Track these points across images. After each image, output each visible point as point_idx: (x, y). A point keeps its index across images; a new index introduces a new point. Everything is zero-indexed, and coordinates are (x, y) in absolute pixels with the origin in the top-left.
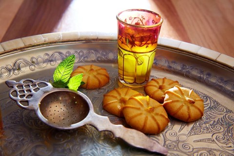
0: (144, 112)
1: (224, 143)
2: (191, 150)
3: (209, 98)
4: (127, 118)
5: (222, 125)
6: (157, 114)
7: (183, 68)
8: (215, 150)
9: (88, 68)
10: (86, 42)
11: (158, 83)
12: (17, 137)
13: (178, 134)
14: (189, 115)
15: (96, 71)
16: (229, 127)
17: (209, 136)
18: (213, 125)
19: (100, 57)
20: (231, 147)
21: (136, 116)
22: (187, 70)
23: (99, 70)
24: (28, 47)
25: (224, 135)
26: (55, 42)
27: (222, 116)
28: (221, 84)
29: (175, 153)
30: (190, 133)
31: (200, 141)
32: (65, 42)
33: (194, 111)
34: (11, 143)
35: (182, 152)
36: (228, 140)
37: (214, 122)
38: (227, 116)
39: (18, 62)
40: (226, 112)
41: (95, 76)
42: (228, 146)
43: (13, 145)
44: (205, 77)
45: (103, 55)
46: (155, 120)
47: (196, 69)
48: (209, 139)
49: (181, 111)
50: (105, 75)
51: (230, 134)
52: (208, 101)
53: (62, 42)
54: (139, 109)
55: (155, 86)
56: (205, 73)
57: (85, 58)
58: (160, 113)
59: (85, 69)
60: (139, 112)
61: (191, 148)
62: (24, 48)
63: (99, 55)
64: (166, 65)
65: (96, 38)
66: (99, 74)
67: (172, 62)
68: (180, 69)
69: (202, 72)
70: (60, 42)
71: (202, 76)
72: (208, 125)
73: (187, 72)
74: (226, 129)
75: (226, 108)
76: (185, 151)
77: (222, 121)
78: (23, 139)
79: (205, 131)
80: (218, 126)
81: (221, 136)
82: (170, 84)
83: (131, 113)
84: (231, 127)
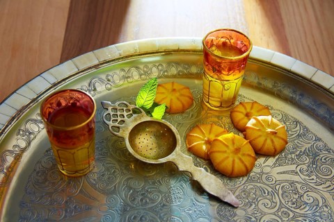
0: (231, 155)
1: (307, 175)
2: (274, 182)
3: (299, 123)
4: (215, 164)
5: (308, 155)
6: (244, 155)
7: (274, 86)
8: (297, 182)
9: (169, 86)
10: (166, 54)
11: (245, 109)
12: (108, 169)
13: (263, 165)
14: (275, 148)
15: (179, 90)
16: (315, 158)
17: (293, 167)
18: (299, 156)
19: (182, 72)
20: (313, 179)
21: (223, 161)
22: (279, 88)
23: (182, 89)
24: (103, 64)
25: (309, 166)
26: (131, 56)
27: (310, 145)
28: (314, 108)
29: (259, 185)
30: (274, 164)
31: (284, 173)
32: (142, 55)
33: (278, 143)
34: (103, 175)
35: (265, 184)
36: (311, 172)
37: (301, 152)
38: (315, 145)
39: (93, 81)
40: (315, 140)
41: (178, 99)
42: (311, 178)
43: (106, 177)
44: (297, 98)
45: (185, 68)
46: (242, 162)
47: (289, 87)
48: (293, 171)
49: (266, 146)
50: (189, 97)
51: (314, 166)
52: (298, 128)
53: (139, 55)
54: (225, 152)
55: (242, 112)
56: (298, 93)
57: (164, 72)
58: (247, 153)
59: (166, 89)
60: (226, 155)
61: (274, 180)
62: (98, 65)
63: (180, 69)
64: (256, 81)
65: (177, 48)
66: (182, 95)
67: (262, 78)
68: (271, 87)
69: (294, 92)
70: (136, 55)
71: (294, 96)
72: (293, 155)
73: (278, 90)
74: (311, 160)
75: (316, 136)
76: (268, 183)
77: (309, 151)
78: (114, 172)
79: (290, 162)
80: (304, 157)
81: (305, 167)
82: (258, 111)
83: (218, 158)
84: (317, 158)
